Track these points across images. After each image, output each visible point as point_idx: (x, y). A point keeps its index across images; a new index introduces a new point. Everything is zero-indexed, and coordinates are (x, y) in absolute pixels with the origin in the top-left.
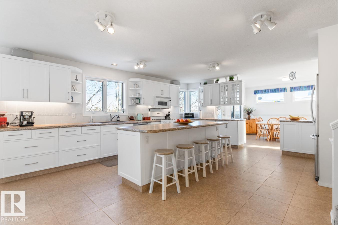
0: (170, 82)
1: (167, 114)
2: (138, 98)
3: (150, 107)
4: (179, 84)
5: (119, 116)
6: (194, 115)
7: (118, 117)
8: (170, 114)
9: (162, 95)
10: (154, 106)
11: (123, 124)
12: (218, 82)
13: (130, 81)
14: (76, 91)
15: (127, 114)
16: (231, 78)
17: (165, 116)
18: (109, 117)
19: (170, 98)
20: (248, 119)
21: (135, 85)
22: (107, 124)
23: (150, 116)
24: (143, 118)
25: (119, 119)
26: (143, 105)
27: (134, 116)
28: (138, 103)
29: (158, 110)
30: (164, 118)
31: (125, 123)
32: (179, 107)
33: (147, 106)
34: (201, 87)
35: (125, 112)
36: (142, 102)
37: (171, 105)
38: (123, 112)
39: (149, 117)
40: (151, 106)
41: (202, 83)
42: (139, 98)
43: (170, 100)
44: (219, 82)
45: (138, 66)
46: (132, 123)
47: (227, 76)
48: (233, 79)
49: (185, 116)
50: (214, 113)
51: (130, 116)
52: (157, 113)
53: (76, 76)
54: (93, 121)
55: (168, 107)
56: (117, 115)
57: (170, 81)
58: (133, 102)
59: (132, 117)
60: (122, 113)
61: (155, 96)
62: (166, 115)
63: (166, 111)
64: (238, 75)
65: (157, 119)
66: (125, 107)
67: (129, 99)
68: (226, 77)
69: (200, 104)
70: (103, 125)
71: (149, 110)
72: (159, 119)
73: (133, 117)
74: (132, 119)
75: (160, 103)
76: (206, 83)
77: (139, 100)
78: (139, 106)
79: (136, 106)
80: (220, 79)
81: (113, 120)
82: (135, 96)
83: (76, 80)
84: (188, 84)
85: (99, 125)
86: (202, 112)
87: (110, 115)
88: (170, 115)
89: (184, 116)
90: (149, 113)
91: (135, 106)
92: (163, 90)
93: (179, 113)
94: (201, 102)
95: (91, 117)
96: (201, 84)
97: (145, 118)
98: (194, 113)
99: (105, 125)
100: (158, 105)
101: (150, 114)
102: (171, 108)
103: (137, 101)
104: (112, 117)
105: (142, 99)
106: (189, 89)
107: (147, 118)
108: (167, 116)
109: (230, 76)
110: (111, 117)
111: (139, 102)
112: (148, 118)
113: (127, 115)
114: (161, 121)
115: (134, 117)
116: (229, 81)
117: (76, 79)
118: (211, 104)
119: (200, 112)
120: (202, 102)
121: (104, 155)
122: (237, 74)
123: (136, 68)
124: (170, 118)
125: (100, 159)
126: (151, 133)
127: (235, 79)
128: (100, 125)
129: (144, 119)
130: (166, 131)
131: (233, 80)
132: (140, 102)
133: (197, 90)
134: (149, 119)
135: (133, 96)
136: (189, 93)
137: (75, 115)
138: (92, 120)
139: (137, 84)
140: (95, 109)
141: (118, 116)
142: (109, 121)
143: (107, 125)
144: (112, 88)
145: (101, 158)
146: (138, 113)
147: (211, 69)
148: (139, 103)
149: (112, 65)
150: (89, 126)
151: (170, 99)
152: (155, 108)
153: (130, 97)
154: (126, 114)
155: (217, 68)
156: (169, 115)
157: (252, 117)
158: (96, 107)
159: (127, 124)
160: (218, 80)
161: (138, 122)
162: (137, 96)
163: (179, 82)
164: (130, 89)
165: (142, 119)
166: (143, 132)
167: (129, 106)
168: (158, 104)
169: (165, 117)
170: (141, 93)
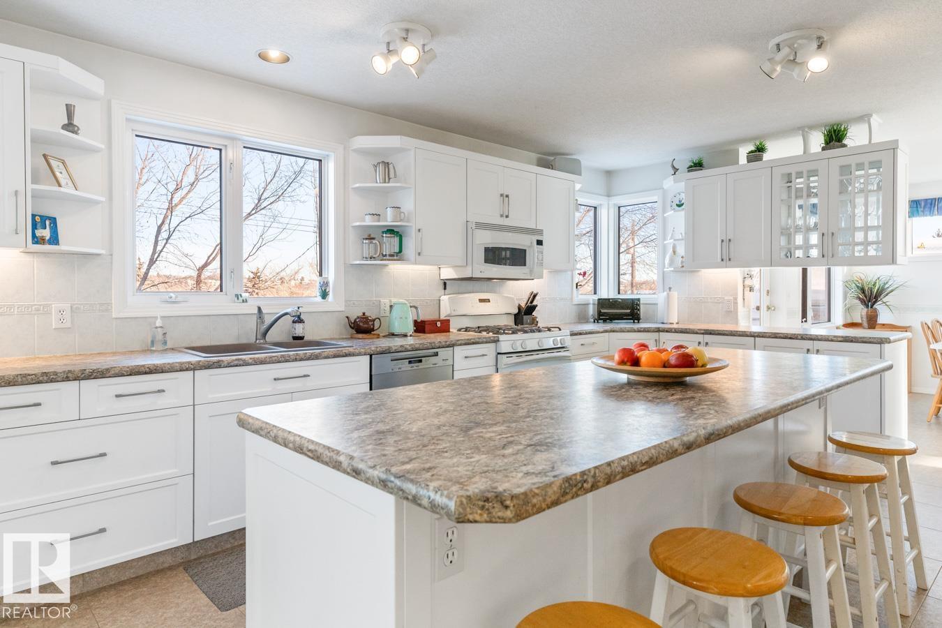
0: (535, 161)
1: (523, 305)
2: (391, 231)
3: (448, 273)
4: (573, 168)
5: (302, 317)
6: (642, 308)
7: (299, 320)
8: (535, 303)
9: (502, 216)
10: (469, 268)
11: (317, 357)
12: (759, 159)
13: (355, 151)
14: (68, 190)
15: (340, 304)
16: (835, 137)
17: (516, 311)
18: (253, 322)
19: (540, 232)
20: (865, 324)
21: (381, 167)
22: (226, 358)
23: (448, 312)
24: (416, 322)
25: (299, 330)
26: (416, 264)
27: (371, 314)
28: (391, 255)
29: (485, 285)
30: (510, 322)
31: (326, 354)
32: (572, 271)
33: (436, 267)
34: (675, 181)
35: (330, 297)
36: (410, 246)
37: (542, 264)
38: (324, 295)
39: (442, 317)
40: (455, 267)
41: (683, 165)
42: (396, 230)
43: (540, 243)
44: (766, 156)
45: (394, 59)
46: (359, 354)
47: (812, 127)
48: (845, 142)
49: (600, 314)
50: (736, 299)
51: (355, 313)
52: (481, 301)
53: (70, 111)
54: (165, 343)
55: (531, 271)
56: (289, 310)
57: (534, 156)
58: (368, 249)
59: (364, 318)
60: (319, 299)
61: (474, 219)
62: (520, 308)
63: (517, 290)
64: (875, 120)
65: (479, 329)
66: (331, 274)
67: (352, 237)
68: (804, 130)
69: (672, 262)
70: (208, 366)
71: (445, 289)
72: (487, 329)
73: (367, 318)
74: (362, 327)
75: (494, 255)
76: (698, 165)
77: (397, 239)
78: (395, 268)
79: (386, 265)
80: (769, 145)
81: (273, 335)
82: (379, 221)
83: (65, 127)
84: (609, 174)
85: (183, 368)
86: (675, 294)
87: (256, 311)
88: (534, 308)
89: (592, 311)
90: (445, 299)
91: (380, 265)
92: (507, 196)
93: (572, 299)
94: (674, 252)
95: (159, 323)
96: (676, 170)
97: (423, 322)
98: (639, 300)
99: (218, 365)
100: (485, 262)
101: (447, 306)
102: (541, 277)
103: (390, 244)
104: (268, 320)
105: (413, 232)
106: (611, 196)
107: (434, 323)
108: (525, 315)
109: (825, 126)
110: (263, 322)
111: (397, 250)
112: (439, 324)
113: (342, 309)
114: (502, 337)
115: (374, 320)
116: (823, 149)
117: (66, 122)
118: (727, 260)
119: (668, 298)
120: (681, 250)
121: (210, 524)
122: (869, 116)
123: (381, 65)
124: (534, 322)
125: (187, 545)
126: (491, 522)
127: (856, 137)
128: (187, 370)
129: (420, 327)
130: (608, 482)
131: (845, 146)
132: (400, 251)
133: (655, 198)
134: (444, 327)
135: (369, 221)
136: (613, 212)
137: (67, 315)
138: (160, 337)
139: (387, 164)
140: (252, 276)
141: (299, 317)
142: (252, 340)
143: (229, 365)
144: (304, 202)
145: (194, 543)
146: (394, 300)
147: (779, 68)
148: (398, 255)
149: (263, 57)
150: (123, 375)
151: (540, 238)
152: (470, 279)
153: (354, 227)
154: (335, 303)
155: (818, 63)
156: (530, 309)
157: (884, 317)
158: (255, 271)
159: (335, 356)
160: (760, 149)
161: (390, 347)
162: (389, 220)
163: (578, 162)
164: (357, 185)
165: (410, 328)
166: (415, 500)
167: (350, 269)
168: (487, 261)
169: (515, 315)
170: (408, 205)
